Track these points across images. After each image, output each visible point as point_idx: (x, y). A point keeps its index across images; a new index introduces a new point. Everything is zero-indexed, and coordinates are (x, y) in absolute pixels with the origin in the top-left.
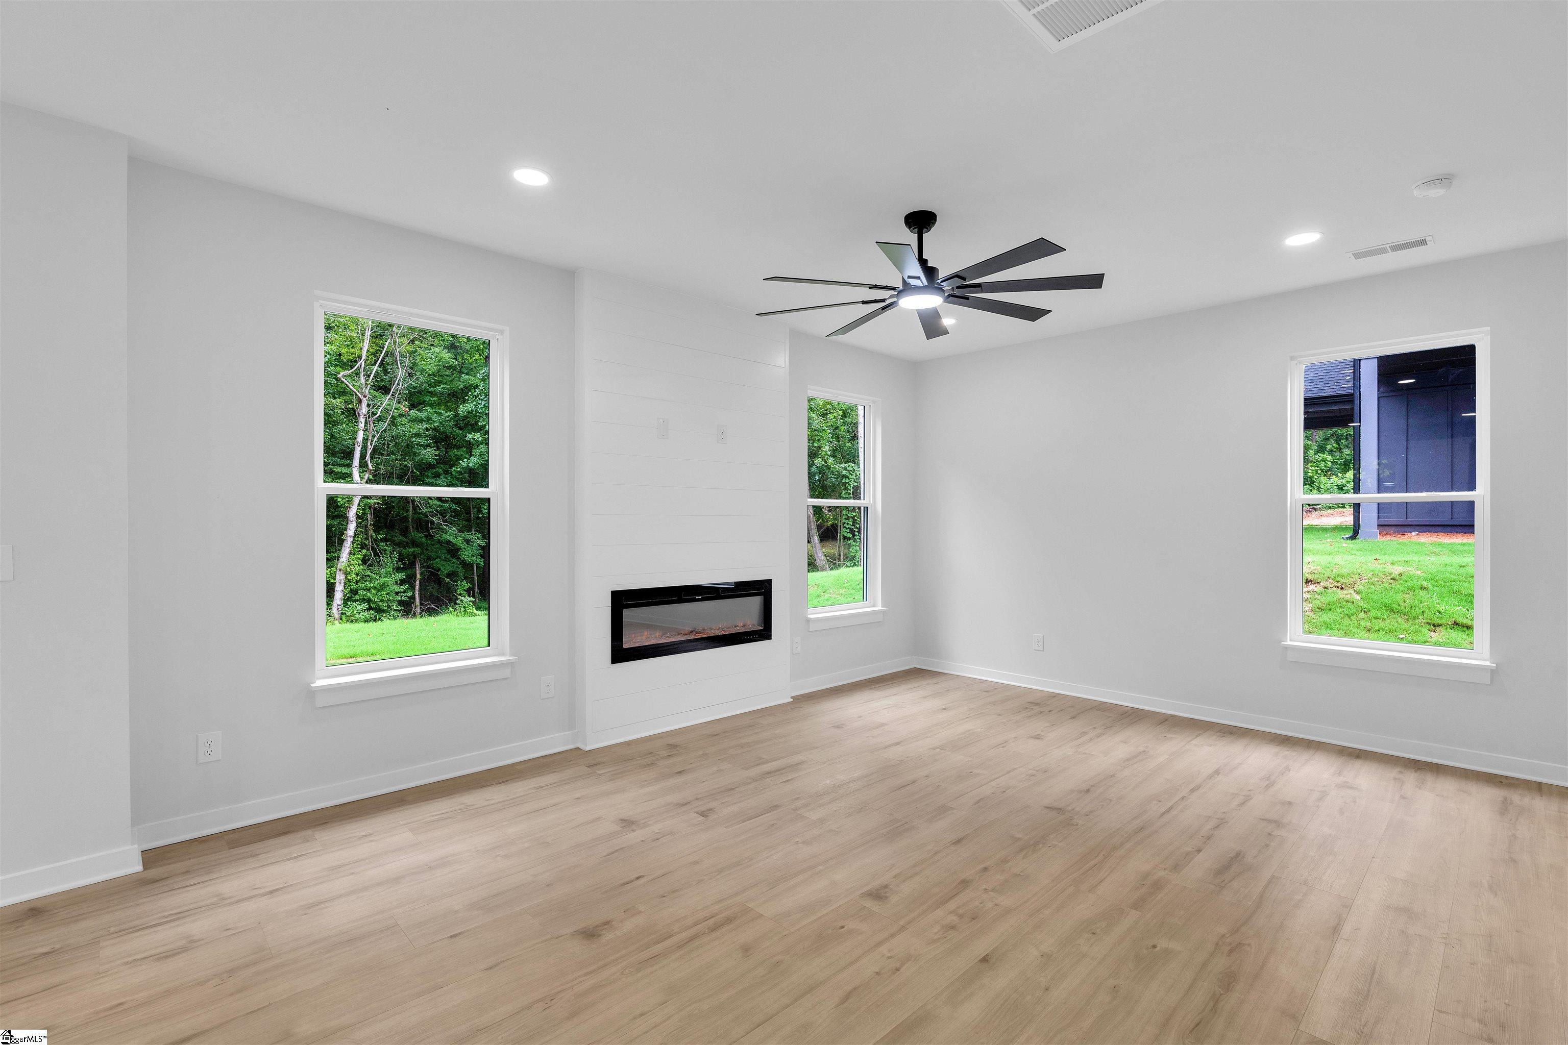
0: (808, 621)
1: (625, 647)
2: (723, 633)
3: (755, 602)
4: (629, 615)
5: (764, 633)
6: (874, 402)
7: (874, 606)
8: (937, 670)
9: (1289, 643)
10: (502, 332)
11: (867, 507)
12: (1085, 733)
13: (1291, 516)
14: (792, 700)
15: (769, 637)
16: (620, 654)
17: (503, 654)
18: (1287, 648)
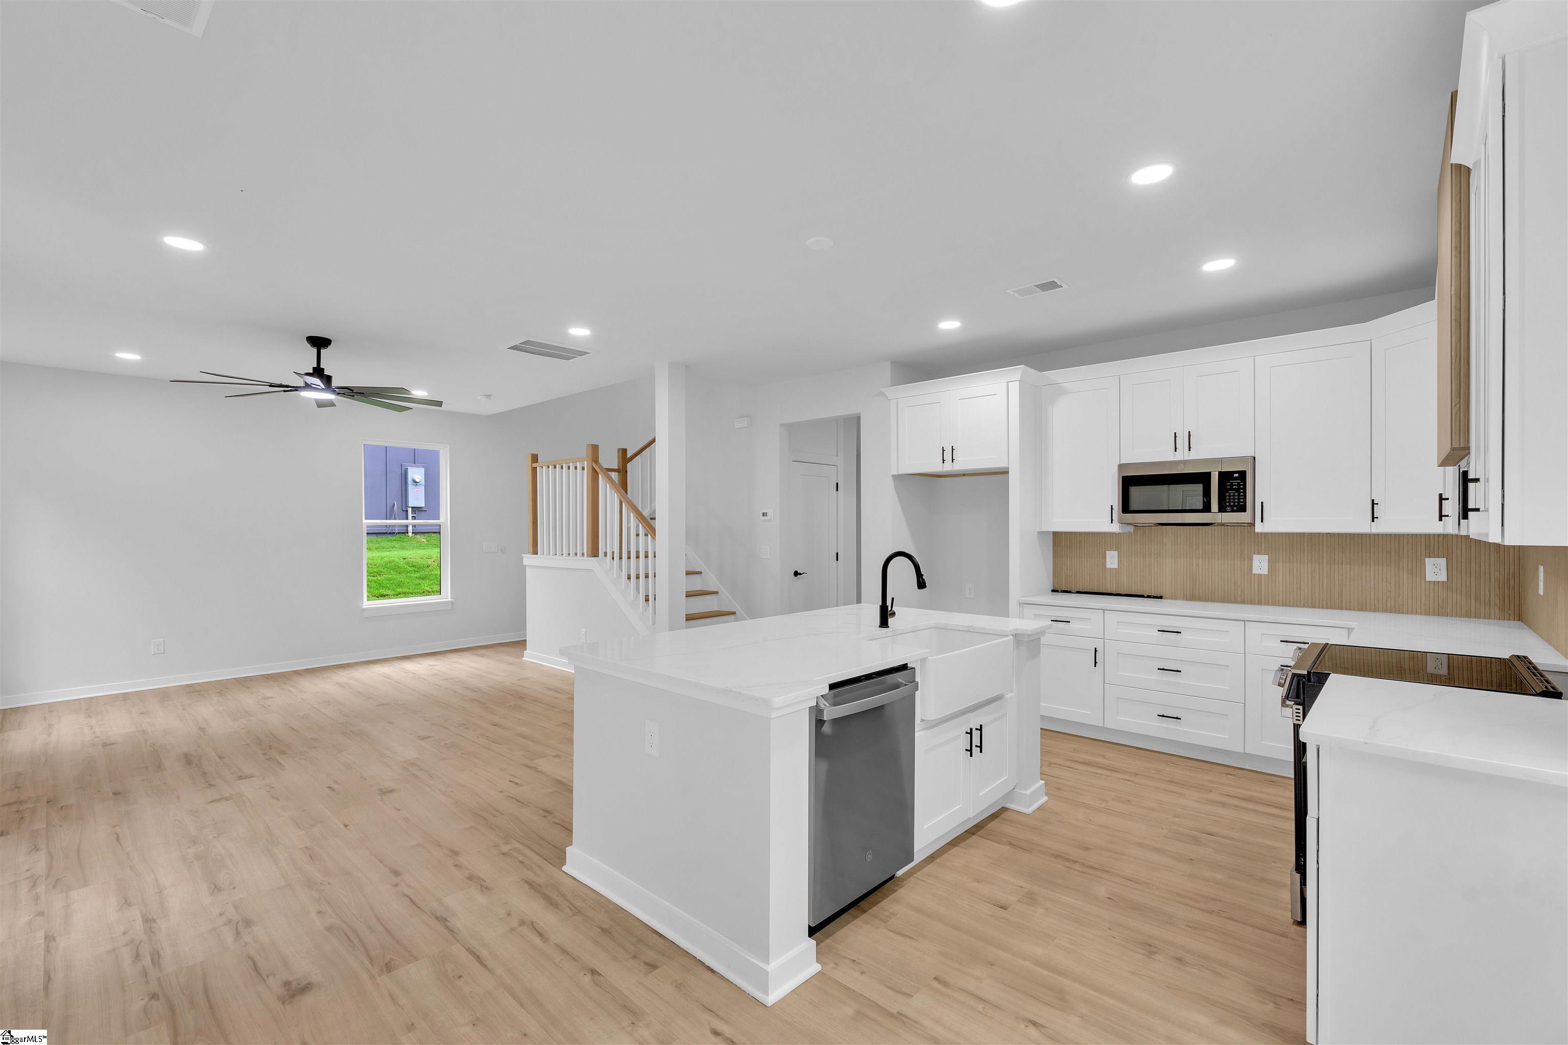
9: (365, 607)
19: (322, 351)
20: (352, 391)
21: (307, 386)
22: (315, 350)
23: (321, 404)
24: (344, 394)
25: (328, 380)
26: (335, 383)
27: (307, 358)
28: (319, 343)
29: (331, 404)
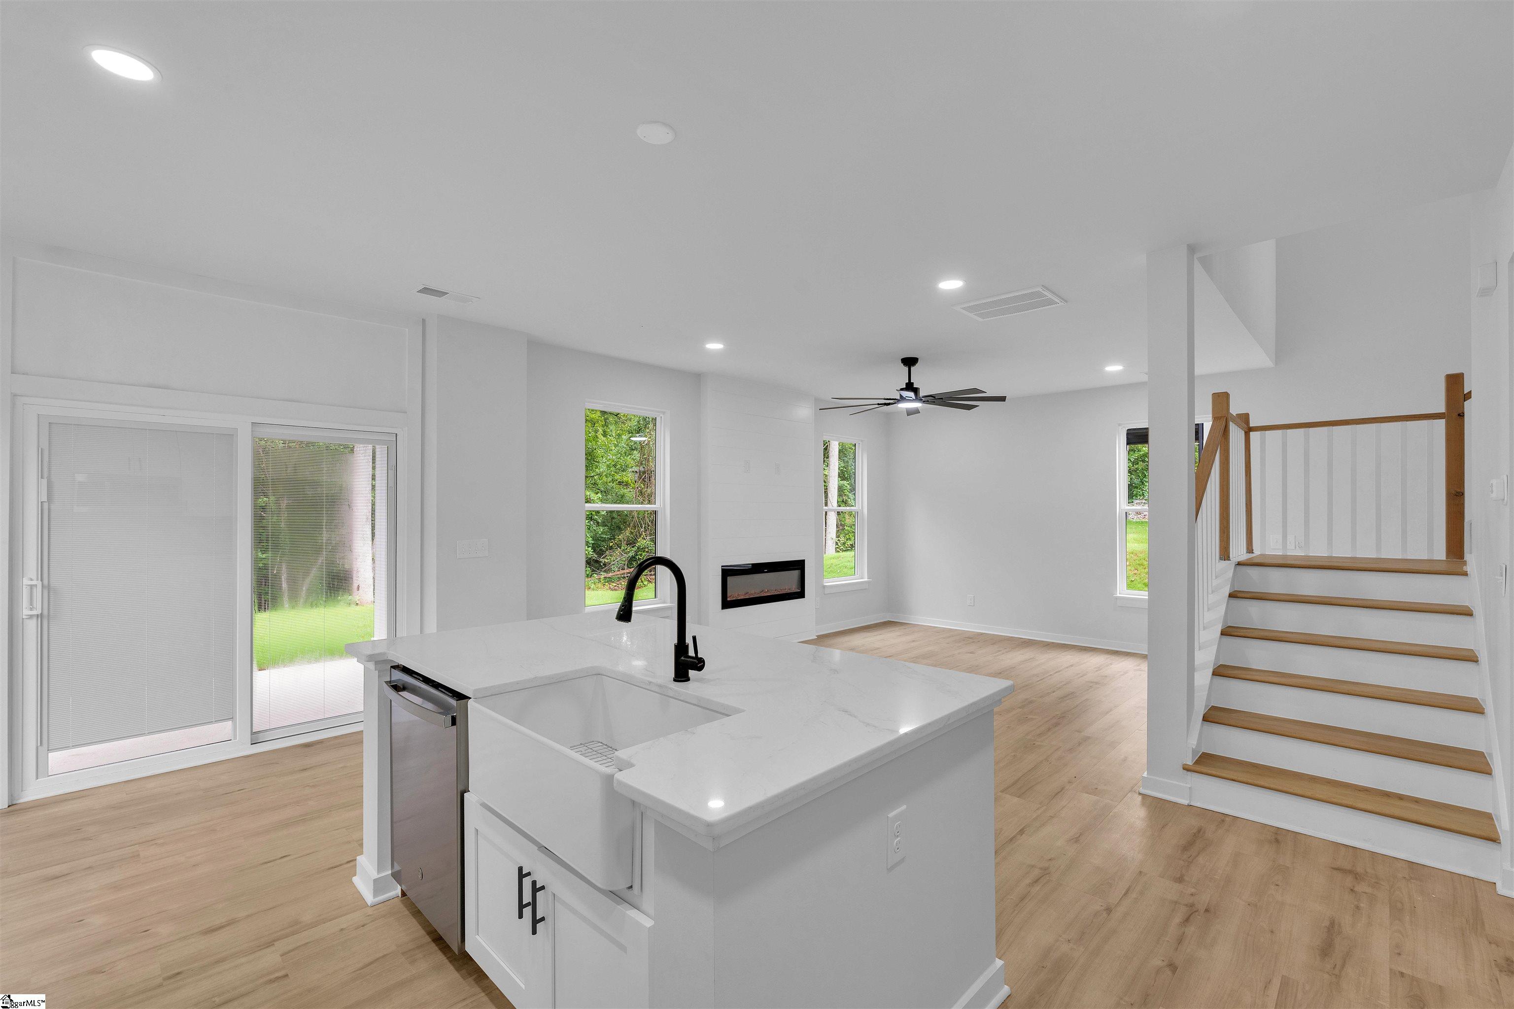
0: (824, 587)
1: (728, 599)
2: (778, 593)
3: (796, 573)
4: (730, 579)
5: (801, 594)
6: (862, 441)
7: (862, 579)
8: (904, 622)
9: (1118, 595)
10: (664, 413)
11: (858, 512)
12: (999, 651)
13: (1119, 519)
14: (816, 637)
15: (803, 597)
16: (727, 603)
17: (664, 603)
18: (1117, 598)
19: (912, 368)
20: (935, 397)
21: (902, 399)
22: (907, 369)
23: (910, 412)
24: (928, 401)
25: (916, 391)
26: (922, 393)
27: (901, 376)
28: (910, 362)
29: (916, 411)
